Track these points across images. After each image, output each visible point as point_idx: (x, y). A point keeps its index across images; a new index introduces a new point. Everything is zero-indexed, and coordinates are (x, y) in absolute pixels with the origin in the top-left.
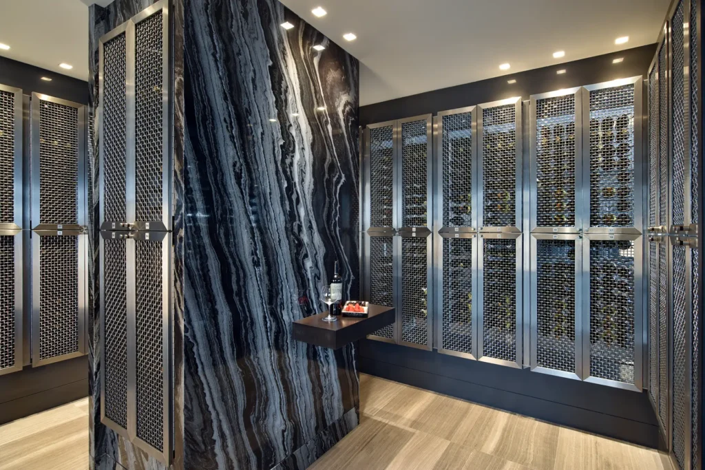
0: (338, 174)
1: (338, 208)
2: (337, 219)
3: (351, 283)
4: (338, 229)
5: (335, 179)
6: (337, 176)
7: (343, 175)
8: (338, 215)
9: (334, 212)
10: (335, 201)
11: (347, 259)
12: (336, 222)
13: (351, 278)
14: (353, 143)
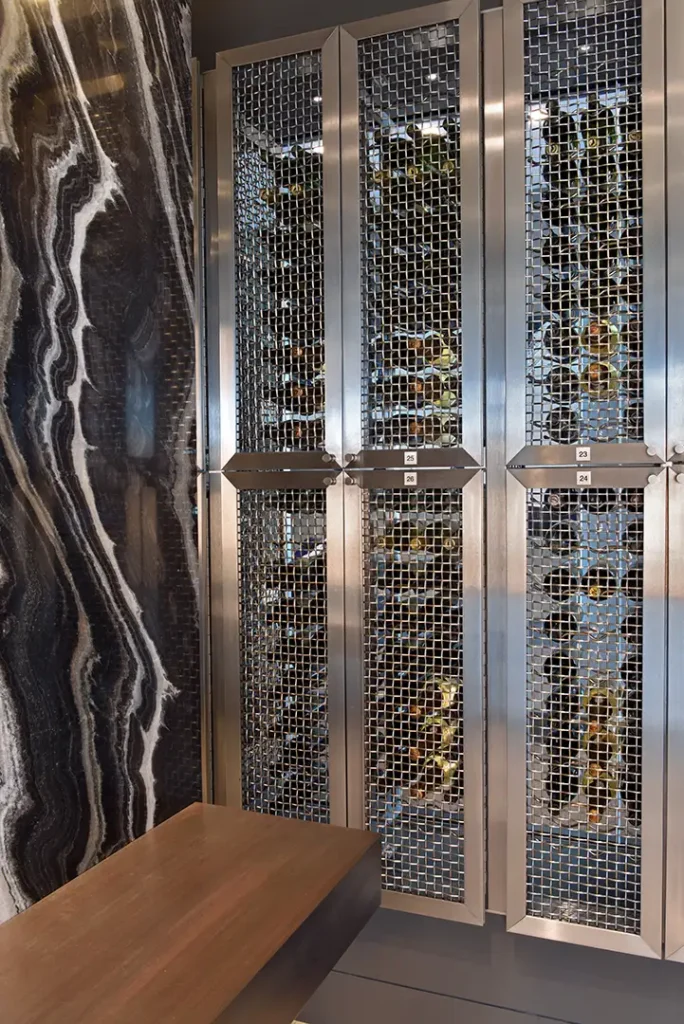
0: (76, 147)
1: (77, 335)
2: (74, 394)
3: (157, 721)
4: (79, 447)
5: (57, 172)
6: (69, 159)
7: (108, 165)
8: (82, 374)
9: (53, 353)
10: (58, 290)
11: (134, 606)
12: (67, 405)
13: (160, 697)
14: (159, 17)
